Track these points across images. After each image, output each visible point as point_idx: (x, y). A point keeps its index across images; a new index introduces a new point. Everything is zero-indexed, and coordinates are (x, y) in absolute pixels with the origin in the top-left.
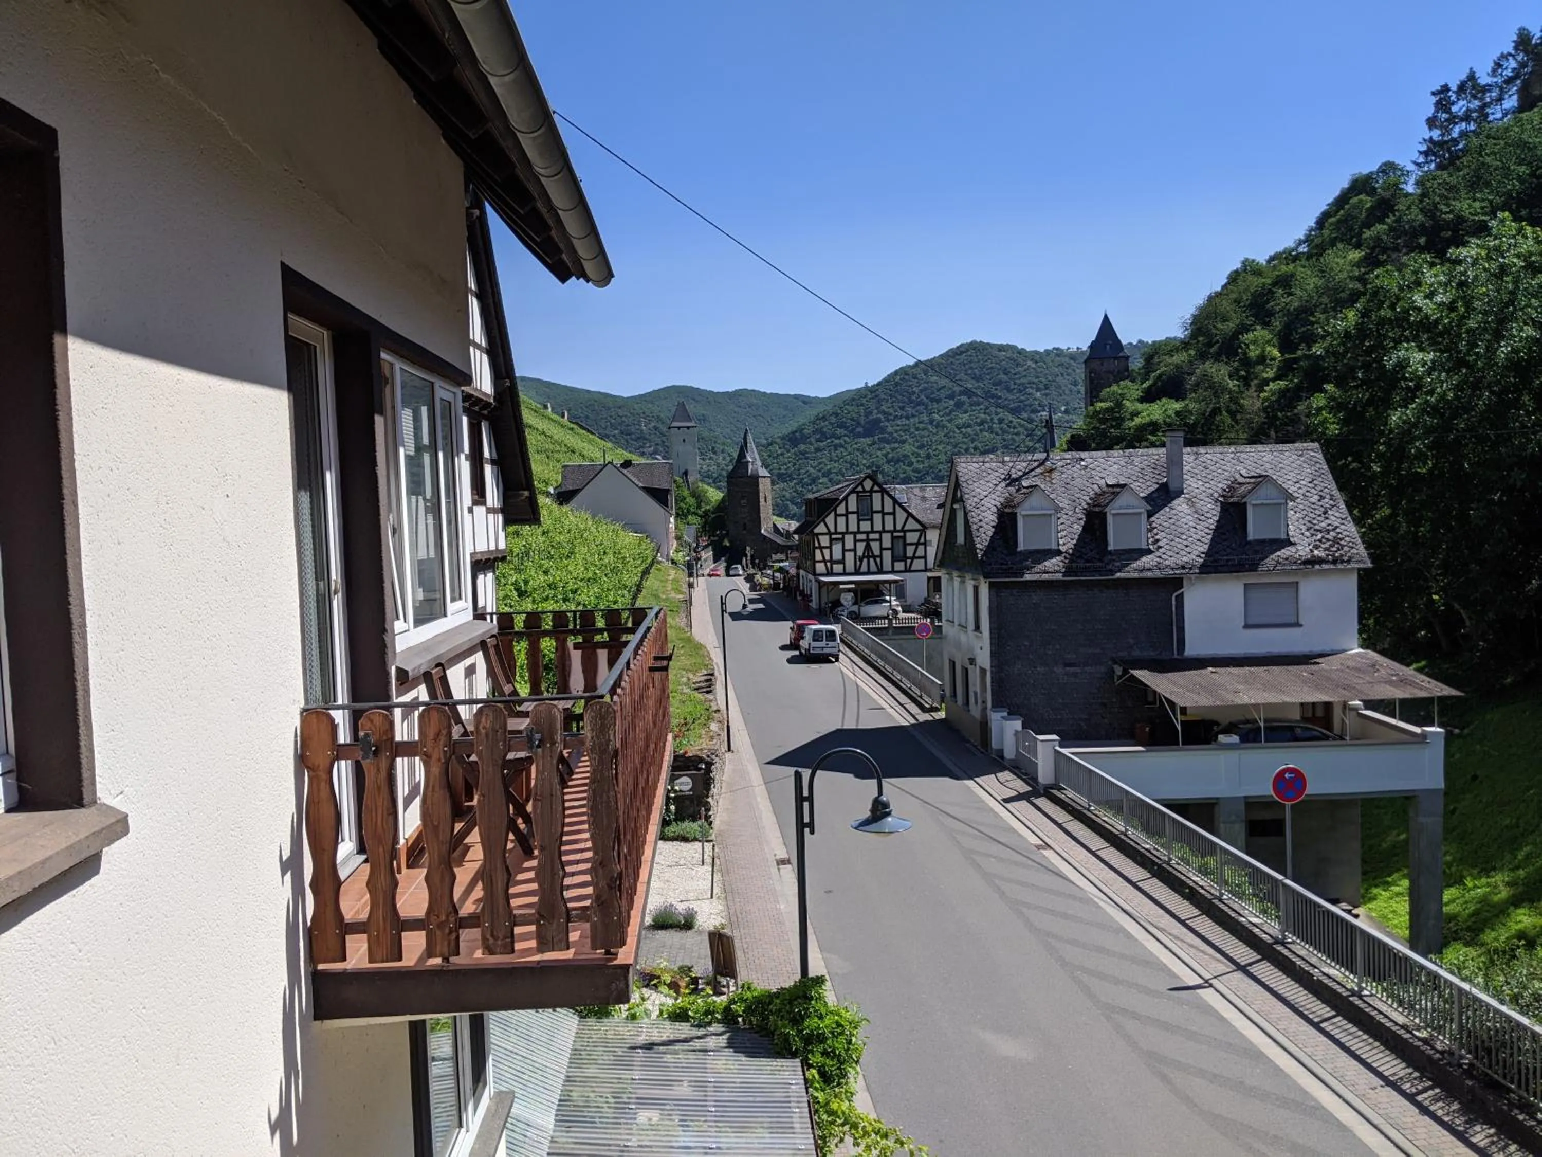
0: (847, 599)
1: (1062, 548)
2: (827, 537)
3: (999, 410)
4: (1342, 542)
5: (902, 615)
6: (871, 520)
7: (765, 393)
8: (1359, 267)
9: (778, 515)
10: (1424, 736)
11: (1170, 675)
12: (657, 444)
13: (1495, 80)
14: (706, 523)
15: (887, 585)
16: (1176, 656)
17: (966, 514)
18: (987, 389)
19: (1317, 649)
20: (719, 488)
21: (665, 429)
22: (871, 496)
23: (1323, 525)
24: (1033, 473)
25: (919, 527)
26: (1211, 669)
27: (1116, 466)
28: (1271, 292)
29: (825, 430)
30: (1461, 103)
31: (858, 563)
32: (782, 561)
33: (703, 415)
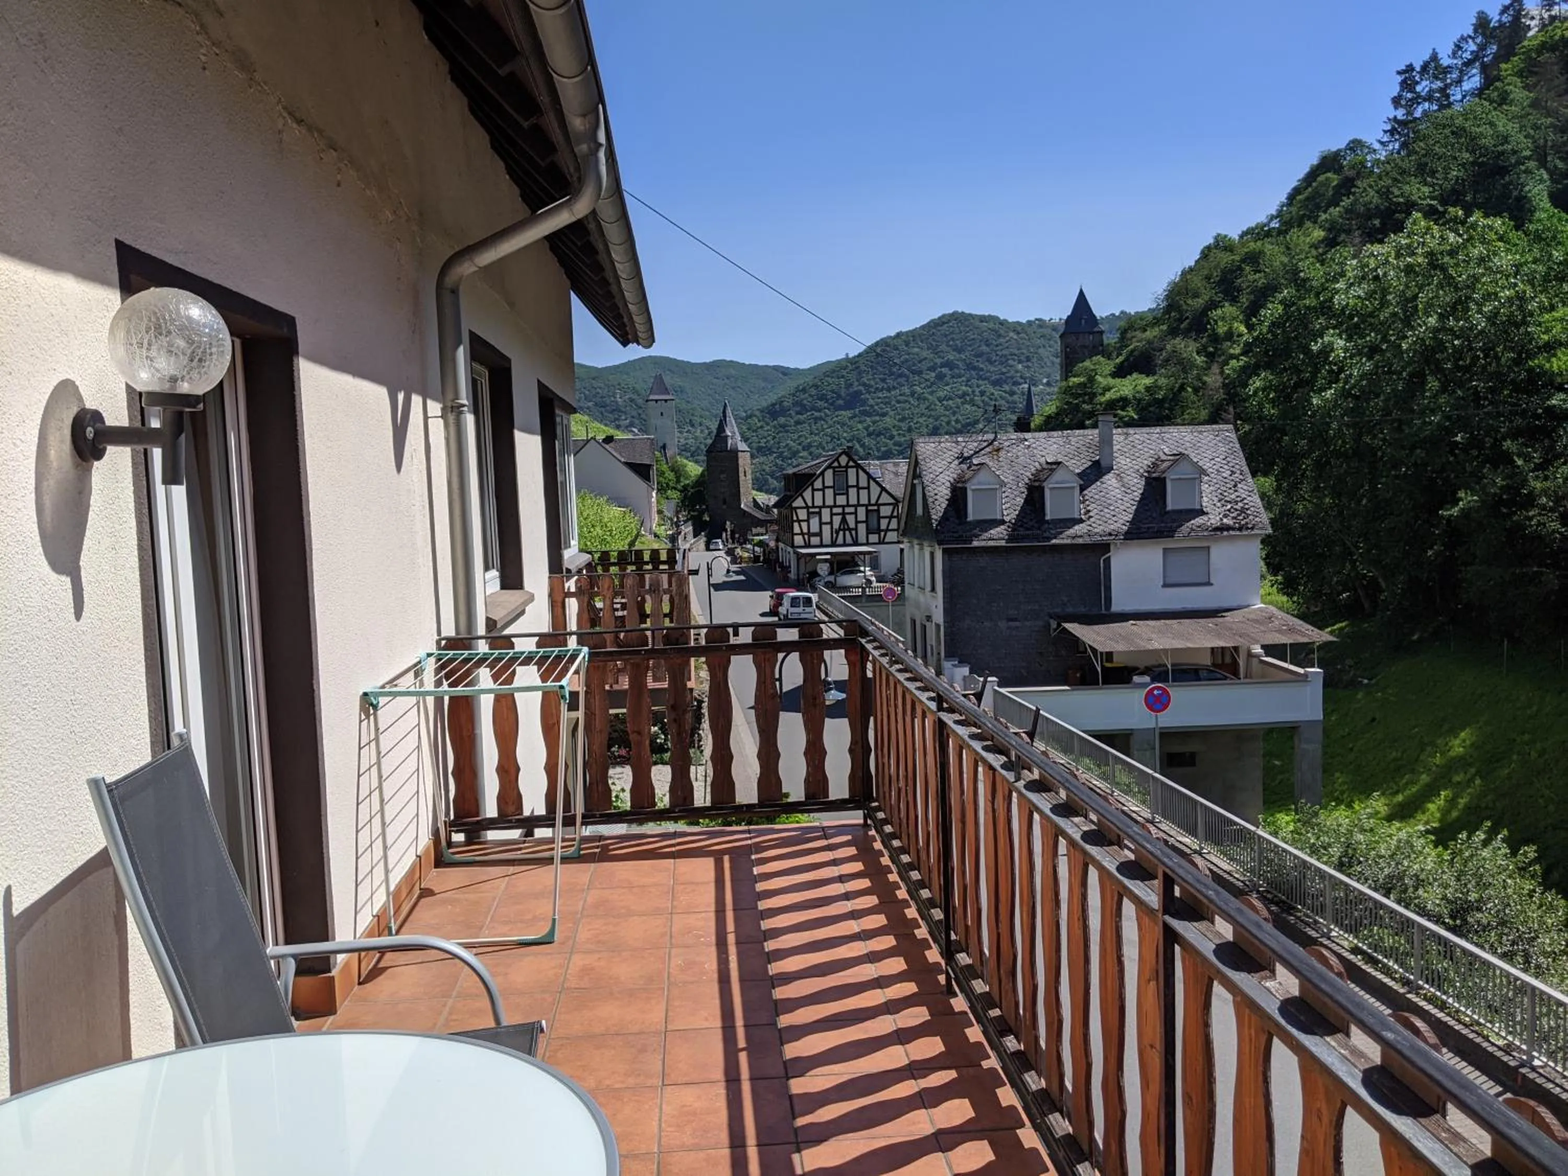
0: (823, 569)
1: (1007, 519)
2: (805, 510)
3: (980, 382)
4: (1249, 512)
5: (875, 584)
6: (847, 494)
7: (743, 364)
8: (1316, 248)
9: (757, 490)
10: (1306, 675)
11: (1096, 627)
12: (633, 417)
13: (1455, 61)
14: (685, 497)
15: (862, 557)
16: (1103, 612)
17: (923, 488)
18: (968, 362)
19: (1226, 605)
20: (697, 462)
21: (640, 401)
22: (846, 471)
23: (1233, 496)
24: (983, 452)
25: (892, 501)
26: (1132, 622)
27: (1055, 446)
28: (1240, 268)
29: (805, 402)
30: (1424, 83)
31: (835, 535)
32: (762, 535)
33: (680, 387)
